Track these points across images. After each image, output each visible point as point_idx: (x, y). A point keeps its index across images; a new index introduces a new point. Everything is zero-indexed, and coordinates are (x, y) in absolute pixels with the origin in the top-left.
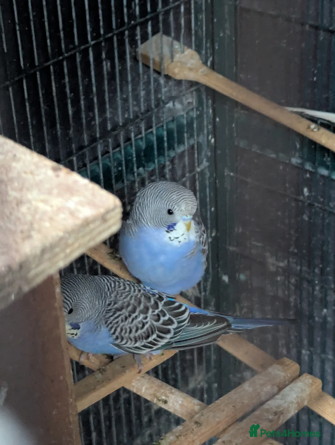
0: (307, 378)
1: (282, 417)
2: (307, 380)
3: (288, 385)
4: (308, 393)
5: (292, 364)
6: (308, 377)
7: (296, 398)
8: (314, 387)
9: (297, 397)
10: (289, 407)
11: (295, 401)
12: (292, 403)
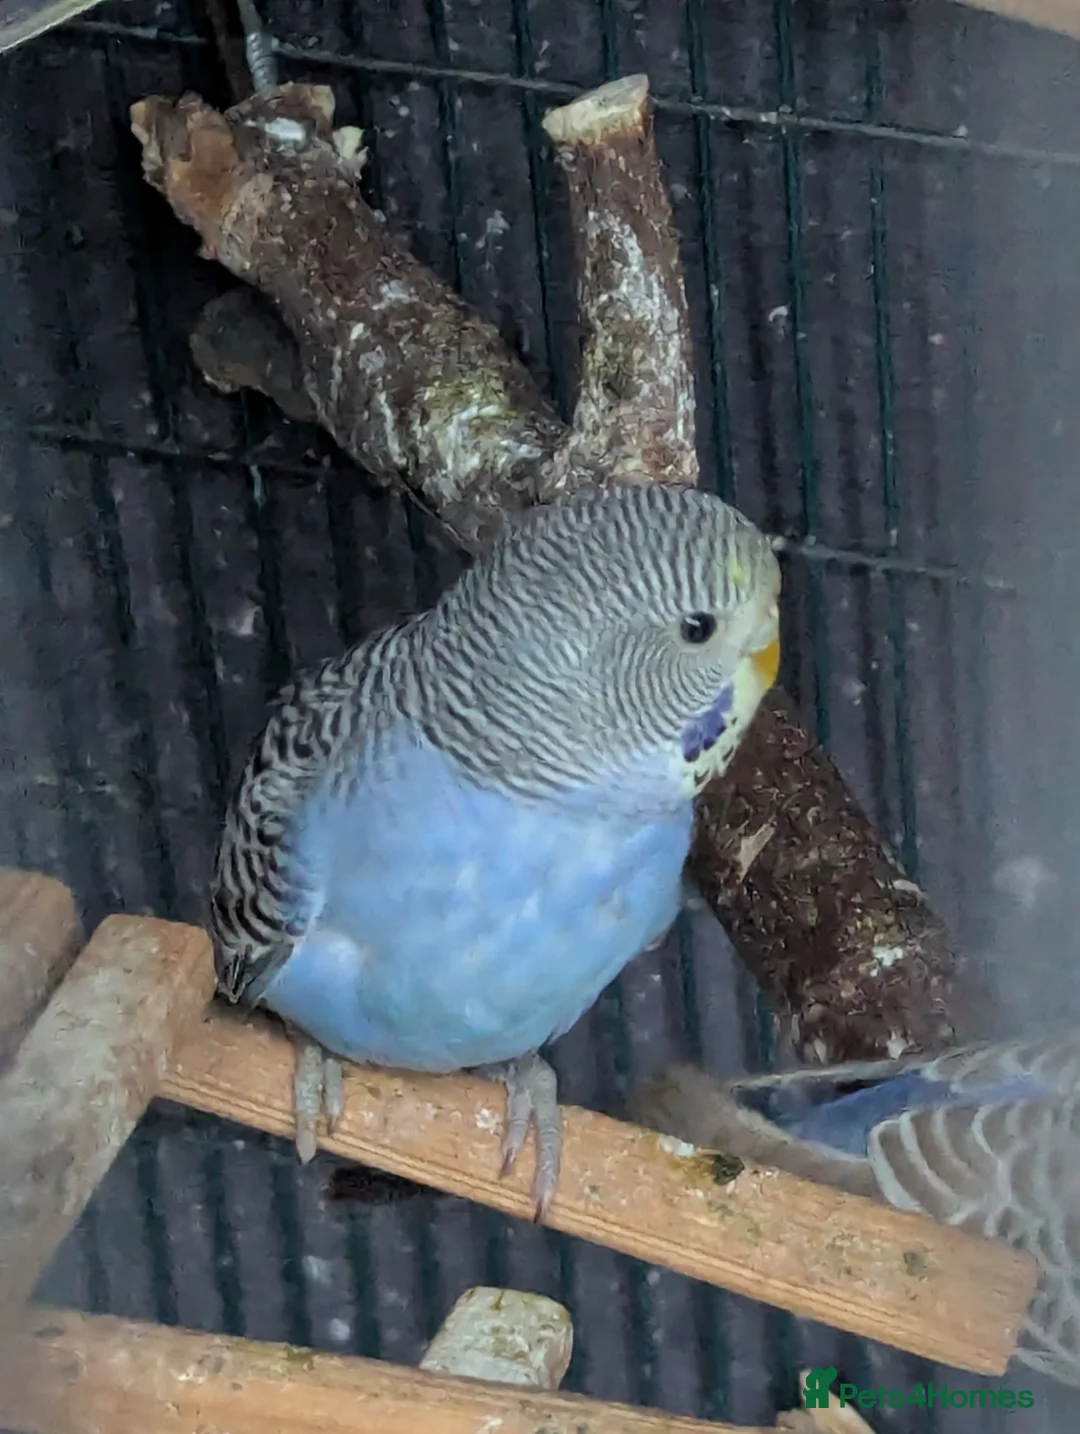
0: (126, 941)
1: (71, 1181)
2: (130, 947)
3: (44, 1003)
4: (162, 1012)
5: (26, 891)
6: (129, 932)
7: (114, 1060)
8: (180, 976)
9: (117, 1051)
10: (92, 1117)
11: (110, 1076)
12: (102, 1088)
